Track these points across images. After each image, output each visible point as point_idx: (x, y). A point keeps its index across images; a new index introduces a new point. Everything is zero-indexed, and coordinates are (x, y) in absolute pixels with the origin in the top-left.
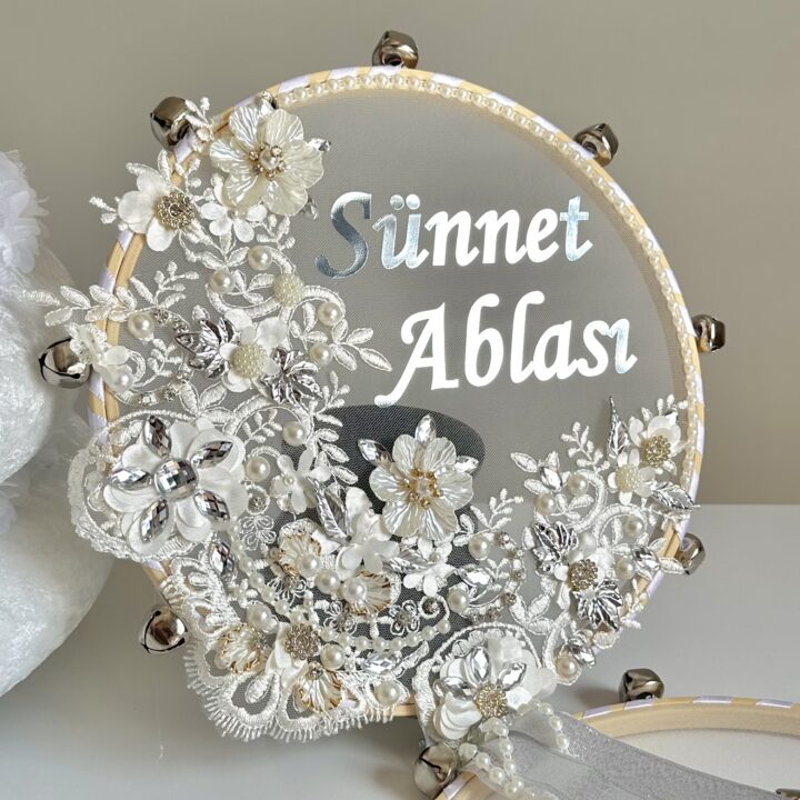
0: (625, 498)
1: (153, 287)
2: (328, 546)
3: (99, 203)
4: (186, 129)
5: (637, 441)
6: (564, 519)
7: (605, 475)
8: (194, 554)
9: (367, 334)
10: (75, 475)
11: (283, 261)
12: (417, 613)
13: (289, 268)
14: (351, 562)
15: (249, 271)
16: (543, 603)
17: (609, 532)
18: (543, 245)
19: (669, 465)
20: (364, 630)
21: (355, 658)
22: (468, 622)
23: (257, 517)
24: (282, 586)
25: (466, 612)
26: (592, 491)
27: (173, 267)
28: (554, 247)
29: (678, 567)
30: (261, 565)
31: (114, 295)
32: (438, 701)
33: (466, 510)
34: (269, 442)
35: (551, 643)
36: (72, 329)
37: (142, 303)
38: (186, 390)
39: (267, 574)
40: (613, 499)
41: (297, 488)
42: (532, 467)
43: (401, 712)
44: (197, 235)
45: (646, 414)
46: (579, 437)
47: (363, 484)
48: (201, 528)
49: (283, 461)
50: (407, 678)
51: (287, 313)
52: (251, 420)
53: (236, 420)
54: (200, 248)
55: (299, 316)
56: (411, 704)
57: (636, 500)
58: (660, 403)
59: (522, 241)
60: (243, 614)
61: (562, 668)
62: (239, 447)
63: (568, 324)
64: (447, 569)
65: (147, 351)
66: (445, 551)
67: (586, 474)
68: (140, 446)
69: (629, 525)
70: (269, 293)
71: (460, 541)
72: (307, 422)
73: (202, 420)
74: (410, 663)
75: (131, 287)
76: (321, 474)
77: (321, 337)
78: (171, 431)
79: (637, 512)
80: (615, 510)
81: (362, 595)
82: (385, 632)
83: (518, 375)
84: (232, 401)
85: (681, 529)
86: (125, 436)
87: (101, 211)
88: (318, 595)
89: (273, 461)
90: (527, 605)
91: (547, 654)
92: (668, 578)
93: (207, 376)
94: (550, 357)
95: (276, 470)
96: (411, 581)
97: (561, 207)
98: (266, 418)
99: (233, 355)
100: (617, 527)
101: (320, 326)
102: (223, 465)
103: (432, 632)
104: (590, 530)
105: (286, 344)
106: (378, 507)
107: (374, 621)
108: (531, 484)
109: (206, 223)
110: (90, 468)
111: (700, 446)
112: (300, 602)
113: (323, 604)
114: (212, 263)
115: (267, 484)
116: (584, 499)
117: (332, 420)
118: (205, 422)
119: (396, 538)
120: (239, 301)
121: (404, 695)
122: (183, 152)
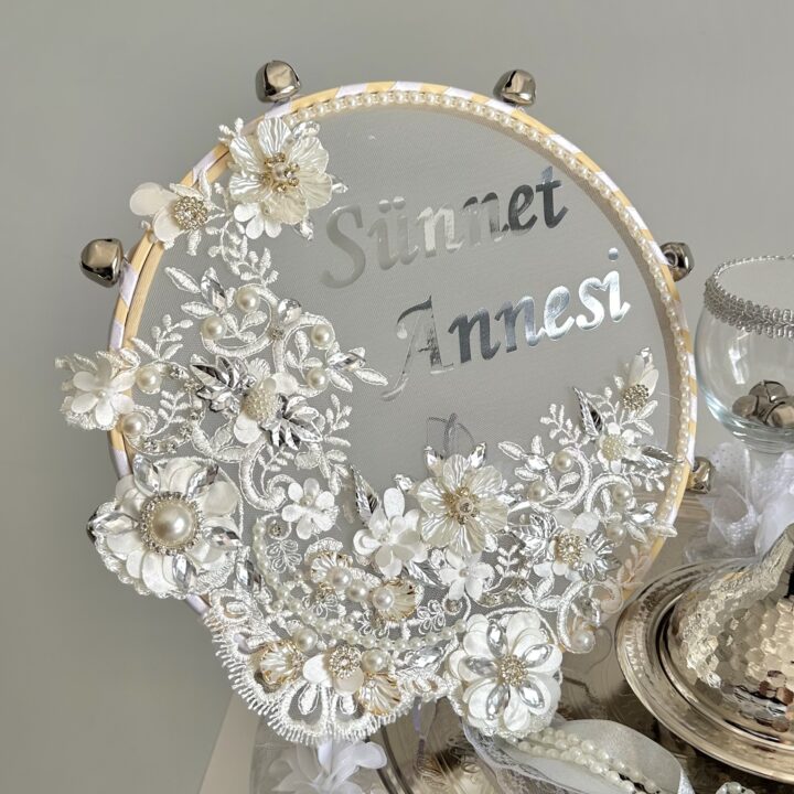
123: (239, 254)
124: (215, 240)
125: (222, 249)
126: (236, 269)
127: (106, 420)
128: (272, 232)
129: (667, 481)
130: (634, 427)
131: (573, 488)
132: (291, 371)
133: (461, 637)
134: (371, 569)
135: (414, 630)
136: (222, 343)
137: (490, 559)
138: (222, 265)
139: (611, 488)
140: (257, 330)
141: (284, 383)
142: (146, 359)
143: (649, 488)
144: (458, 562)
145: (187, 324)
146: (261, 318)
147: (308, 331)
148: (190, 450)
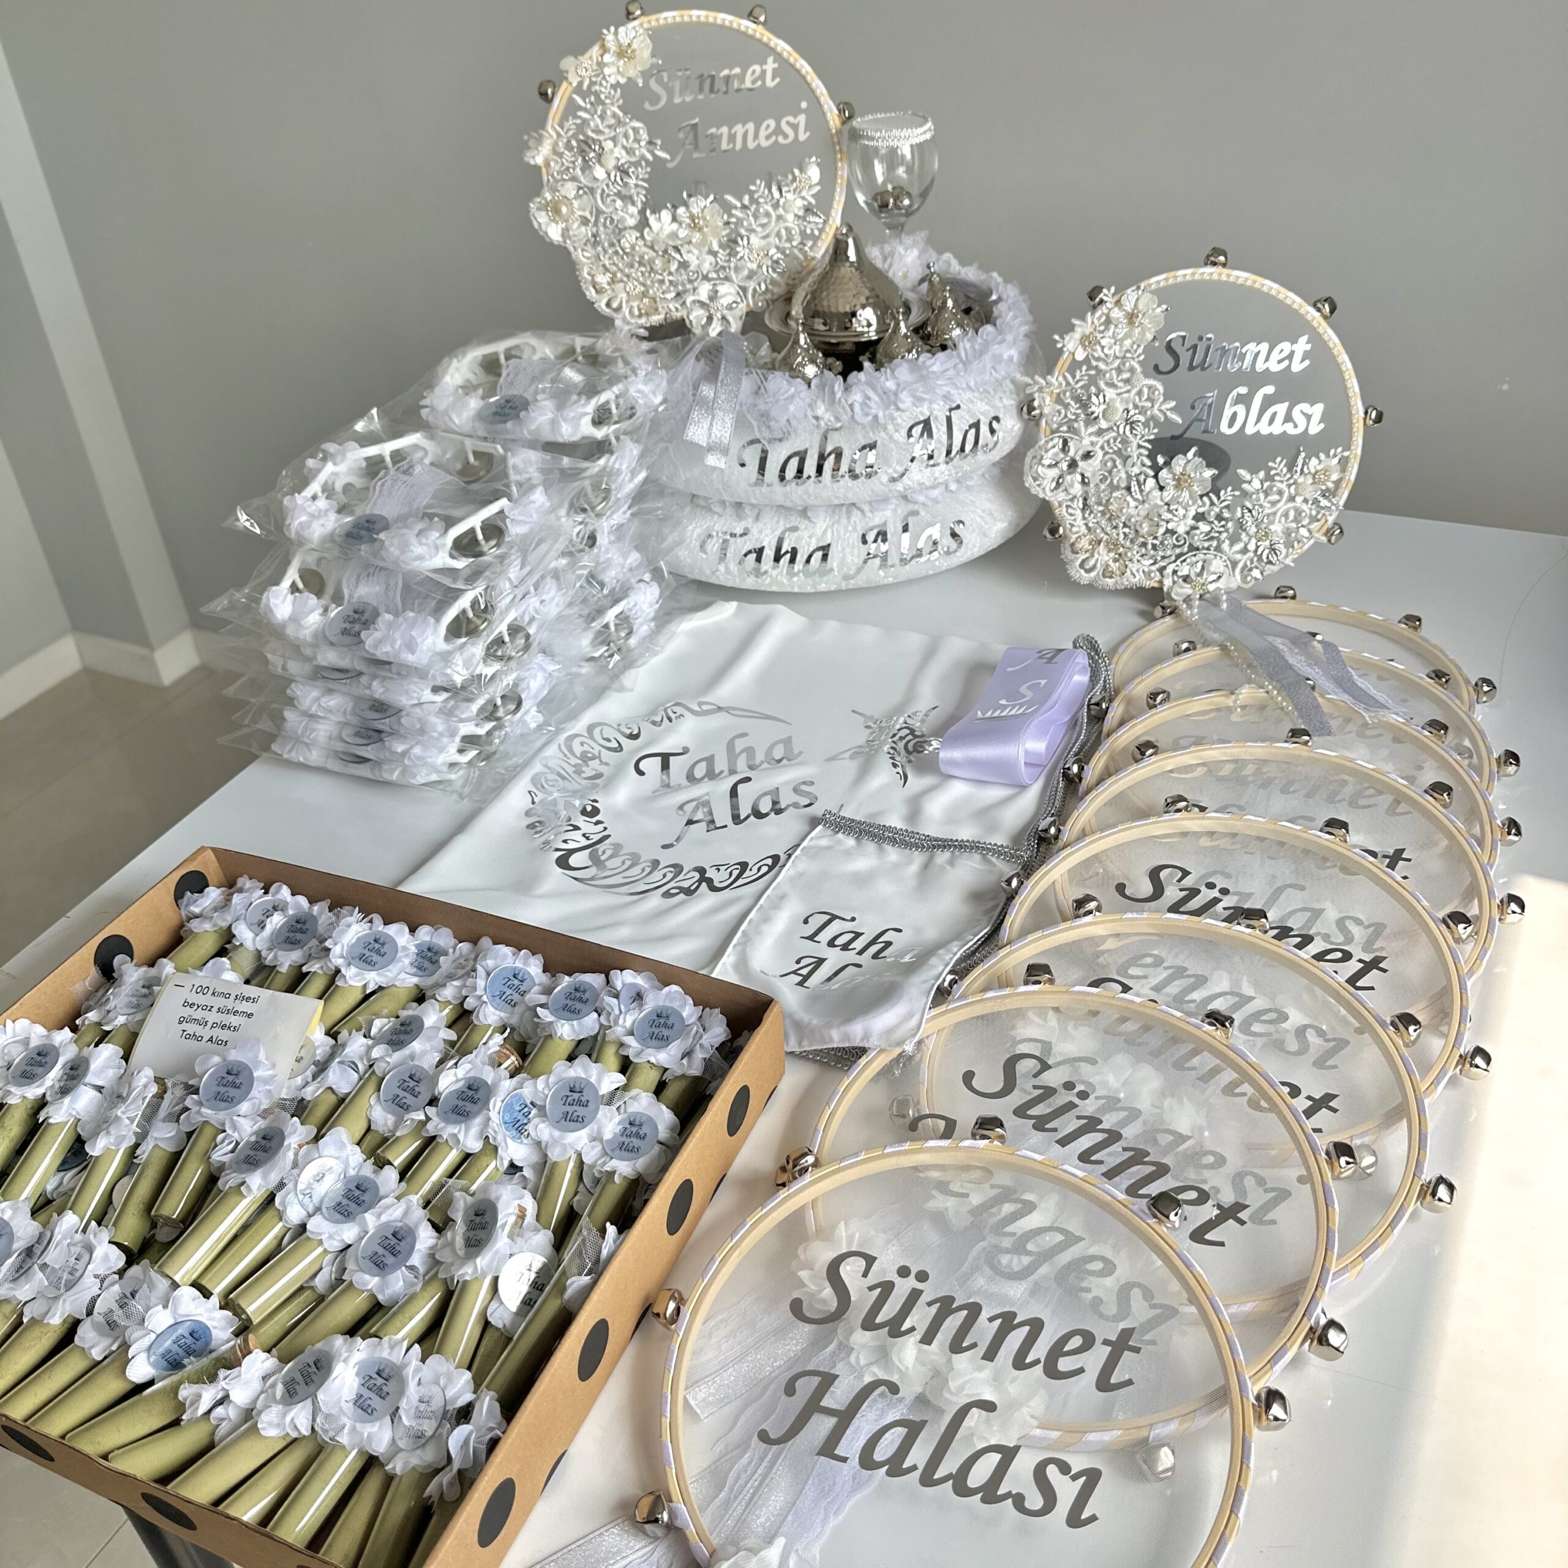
0: (1299, 499)
1: (1074, 377)
2: (1133, 504)
3: (1057, 337)
4: (1102, 302)
5: (1313, 471)
6: (1261, 506)
7: (1289, 486)
8: (1072, 500)
9: (1173, 404)
10: (1028, 460)
11: (1137, 366)
12: (1171, 541)
13: (1139, 369)
14: (1143, 513)
15: (1119, 371)
16: (1239, 546)
17: (1286, 515)
18: (1279, 362)
19: (1331, 485)
20: (1144, 545)
21: (1138, 557)
22: (1197, 549)
23: (1103, 487)
24: (1110, 519)
25: (1198, 544)
26: (1280, 493)
27: (1084, 368)
28: (1286, 363)
29: (1324, 539)
30: (1101, 508)
31: (1056, 380)
32: (1174, 582)
33: (1207, 494)
34: (1115, 452)
35: (1240, 565)
36: (1036, 395)
37: (1068, 384)
38: (1080, 425)
39: (1103, 513)
40: (1292, 499)
41: (1123, 475)
42: (1248, 477)
43: (1156, 585)
44: (1099, 353)
45: (1322, 456)
46: (1279, 465)
47: (1156, 476)
48: (1077, 489)
49: (1118, 462)
50: (1162, 570)
51: (1134, 392)
52: (1108, 442)
53: (1101, 441)
54: (1098, 359)
55: (1140, 393)
56: (1161, 582)
57: (1306, 501)
58: (1332, 452)
59: (1267, 360)
60: (1089, 529)
61: (1244, 579)
62: (1100, 454)
63: (1286, 404)
64: (1191, 522)
65: (1067, 406)
66: (1192, 513)
67: (1279, 485)
68: (1056, 449)
69: (1298, 512)
70: (1127, 381)
71: (1201, 510)
72: (1135, 445)
73: (1087, 439)
74: (1163, 564)
75: (1065, 377)
76: (1136, 470)
77: (1149, 404)
78: (1071, 444)
79: (1305, 507)
80: (1290, 505)
81: (1145, 528)
82: (1154, 547)
83: (1250, 430)
84: (1100, 432)
85: (1331, 519)
86: (1051, 444)
87: (1056, 342)
88: (1125, 526)
89: (1114, 461)
90: (1231, 545)
91: (1238, 571)
92: (1317, 544)
93: (1090, 419)
94: (1272, 421)
95: (1115, 466)
96: (1170, 526)
97: (1294, 341)
98: (1115, 439)
99: (1104, 412)
100: (1292, 514)
101: (1149, 399)
102: (1090, 461)
103: (1178, 551)
104: (1275, 514)
105: (1131, 406)
106: (1161, 488)
107: (1150, 541)
108: (1245, 486)
109: (1103, 347)
110: (1034, 457)
111: (1353, 478)
112: (1116, 527)
113: (1127, 530)
114: (1102, 366)
115: (1110, 472)
116: (1276, 497)
117: (1147, 445)
118: (1086, 441)
119: (1167, 504)
120: (1112, 385)
121: (1158, 577)
122: (1098, 313)
123: (604, 90)
124: (595, 83)
125: (597, 88)
126: (603, 97)
127: (539, 160)
128: (623, 81)
129: (821, 231)
130: (803, 198)
131: (763, 226)
132: (624, 147)
133: (695, 289)
134: (652, 248)
135: (671, 282)
136: (593, 131)
137: (714, 254)
138: (597, 94)
139: (787, 229)
140: (610, 127)
141: (619, 152)
142: (559, 135)
143: (808, 231)
144: (696, 252)
145: (579, 121)
146: (612, 121)
147: (634, 129)
148: (574, 179)
